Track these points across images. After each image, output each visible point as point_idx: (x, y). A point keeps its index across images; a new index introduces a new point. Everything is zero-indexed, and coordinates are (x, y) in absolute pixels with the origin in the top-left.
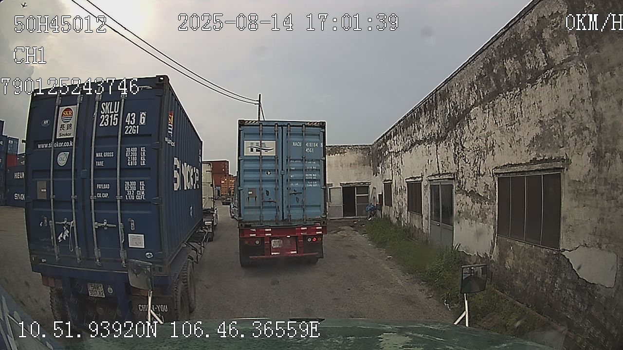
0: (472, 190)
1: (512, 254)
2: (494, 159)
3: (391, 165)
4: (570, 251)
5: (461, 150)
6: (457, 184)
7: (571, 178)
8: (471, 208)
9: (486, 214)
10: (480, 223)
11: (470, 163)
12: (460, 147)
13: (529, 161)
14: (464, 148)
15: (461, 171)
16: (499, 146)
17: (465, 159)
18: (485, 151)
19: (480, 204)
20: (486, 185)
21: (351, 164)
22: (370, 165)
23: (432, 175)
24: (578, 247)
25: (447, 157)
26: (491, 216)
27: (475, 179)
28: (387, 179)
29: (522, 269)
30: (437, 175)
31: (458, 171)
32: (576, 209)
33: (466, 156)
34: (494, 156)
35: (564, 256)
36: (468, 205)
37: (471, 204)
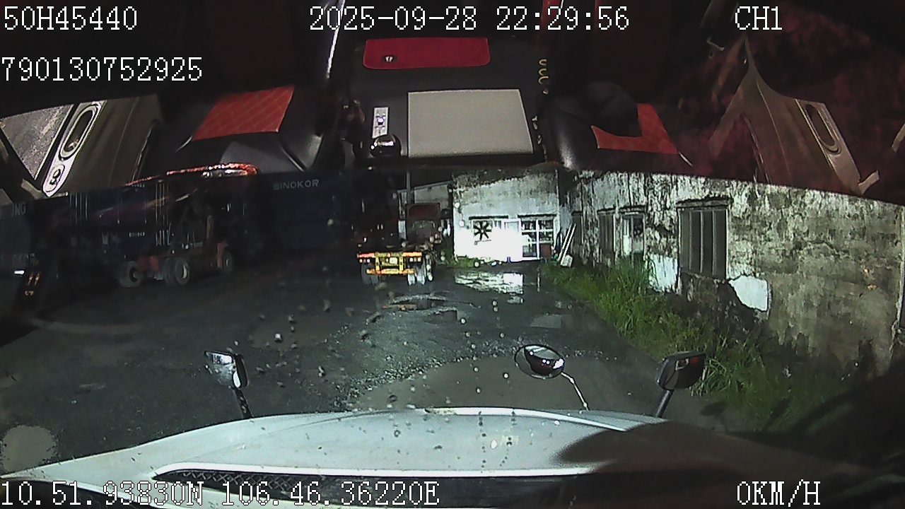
0: (660, 225)
1: (692, 286)
2: (677, 194)
3: (580, 194)
4: (734, 280)
5: (652, 182)
6: (647, 218)
7: (734, 215)
8: (660, 241)
9: (672, 247)
10: (667, 258)
11: (658, 197)
12: (649, 178)
13: (703, 197)
14: (653, 180)
15: (650, 203)
16: (681, 181)
17: (653, 192)
18: (670, 185)
19: (665, 239)
20: (671, 220)
21: (531, 191)
22: (556, 193)
23: (625, 207)
24: (738, 277)
25: (638, 189)
26: (675, 250)
27: (662, 212)
28: (577, 210)
29: (700, 299)
30: (629, 207)
31: (648, 204)
32: (737, 242)
33: (655, 189)
34: (677, 189)
35: (730, 285)
36: (656, 239)
37: (658, 238)
